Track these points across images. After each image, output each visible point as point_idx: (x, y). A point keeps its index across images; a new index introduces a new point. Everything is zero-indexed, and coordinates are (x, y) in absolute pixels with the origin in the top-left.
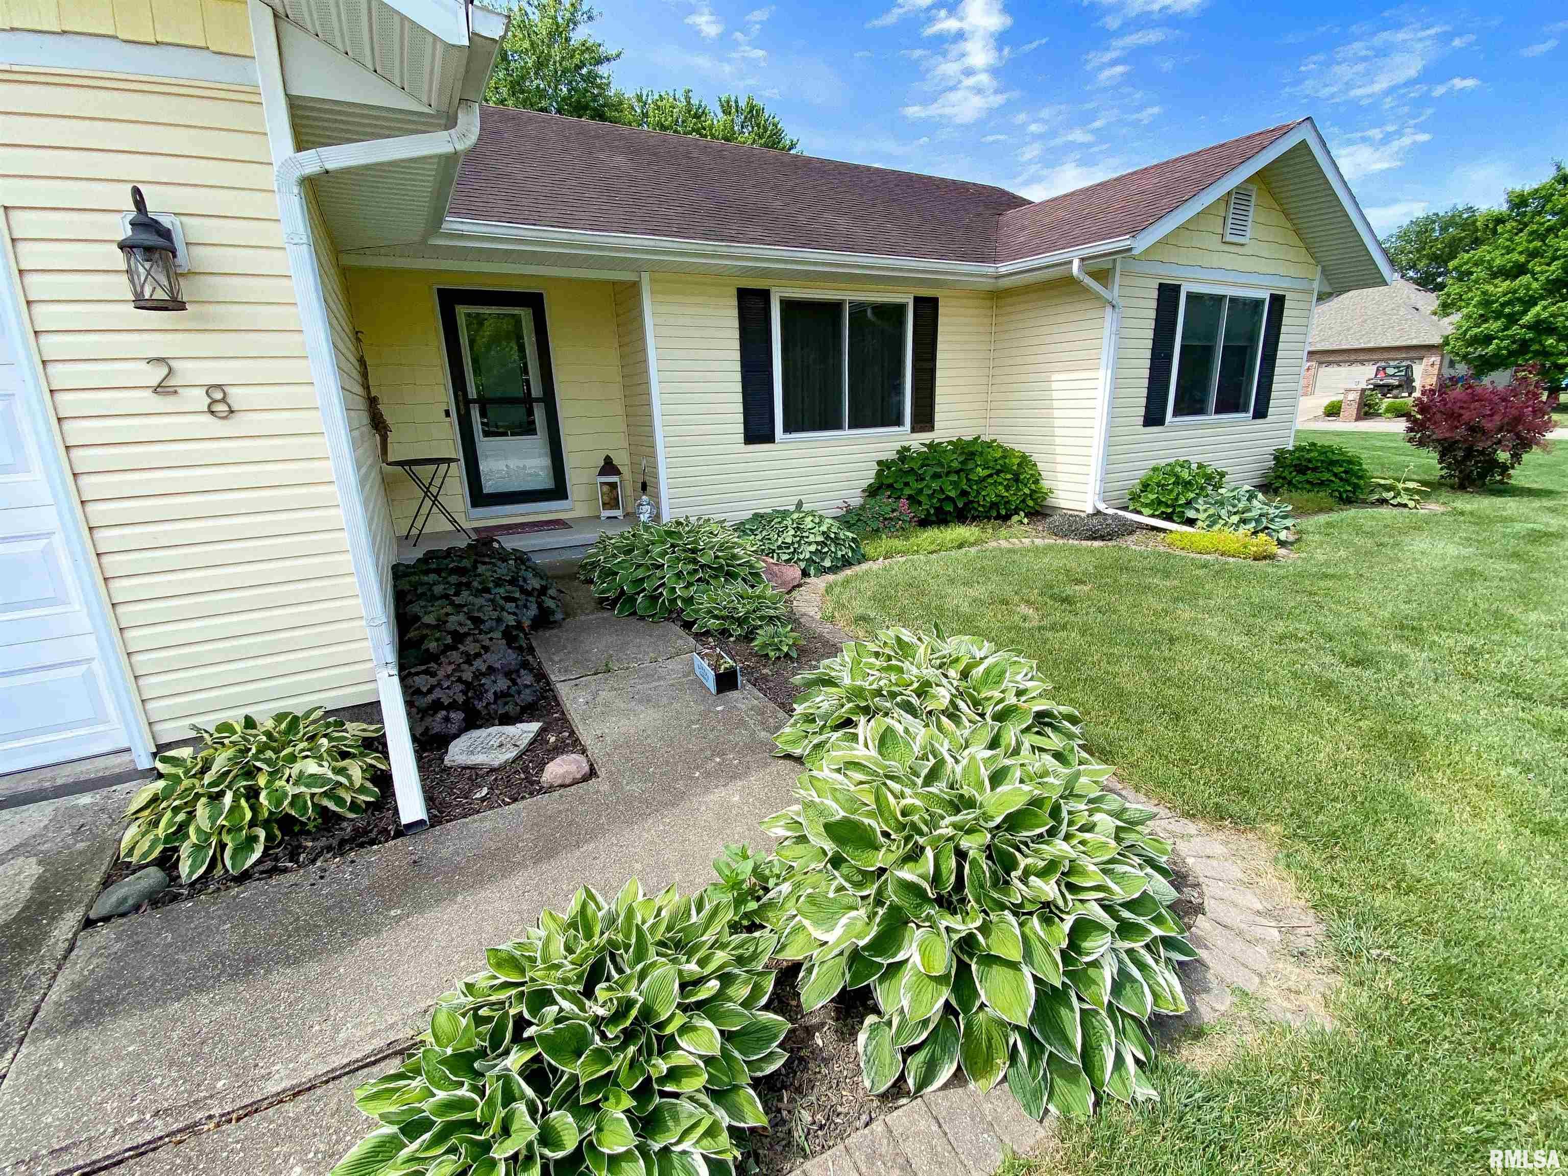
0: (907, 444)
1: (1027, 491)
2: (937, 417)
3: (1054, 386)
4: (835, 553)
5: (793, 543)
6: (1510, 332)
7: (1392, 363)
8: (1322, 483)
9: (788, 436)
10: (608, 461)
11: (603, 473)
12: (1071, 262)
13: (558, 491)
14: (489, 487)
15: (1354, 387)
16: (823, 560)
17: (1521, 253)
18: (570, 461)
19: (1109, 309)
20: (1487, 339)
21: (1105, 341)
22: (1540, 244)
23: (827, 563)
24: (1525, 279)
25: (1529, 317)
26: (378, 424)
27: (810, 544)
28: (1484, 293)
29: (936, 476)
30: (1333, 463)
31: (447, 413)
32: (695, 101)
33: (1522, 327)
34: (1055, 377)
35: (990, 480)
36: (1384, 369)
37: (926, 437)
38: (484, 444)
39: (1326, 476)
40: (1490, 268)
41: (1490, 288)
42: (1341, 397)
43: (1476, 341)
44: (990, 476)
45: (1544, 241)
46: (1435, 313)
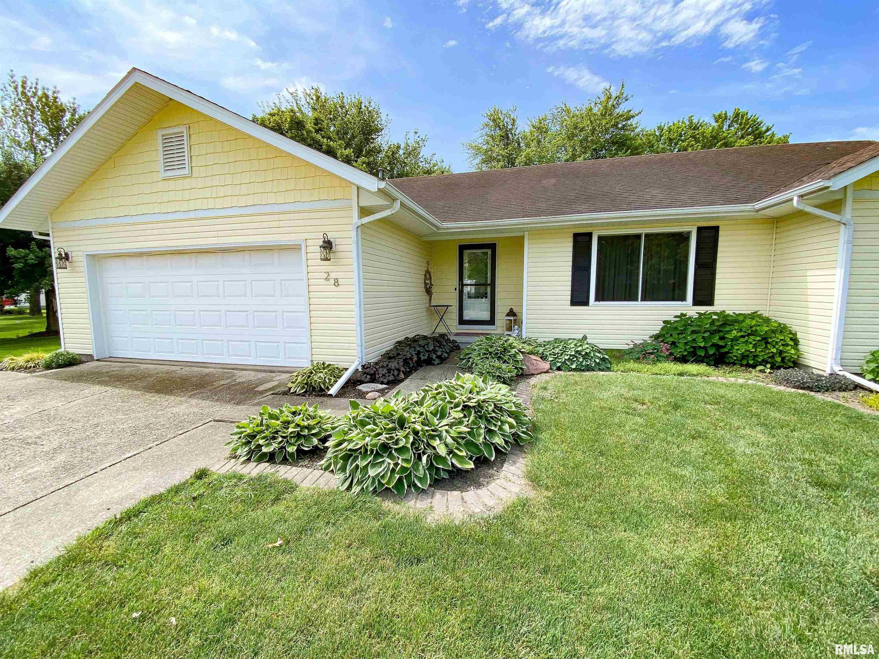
0: (684, 312)
1: (774, 350)
2: (716, 297)
3: (809, 279)
4: (582, 362)
5: (558, 353)
9: (597, 303)
10: (511, 310)
11: (508, 315)
12: (792, 200)
13: (491, 322)
14: (466, 317)
16: (572, 364)
18: (498, 309)
19: (843, 226)
21: (840, 248)
23: (574, 367)
26: (429, 291)
27: (567, 355)
29: (694, 332)
31: (456, 289)
32: (695, 121)
34: (809, 273)
35: (743, 340)
37: (702, 309)
38: (466, 301)
44: (743, 336)
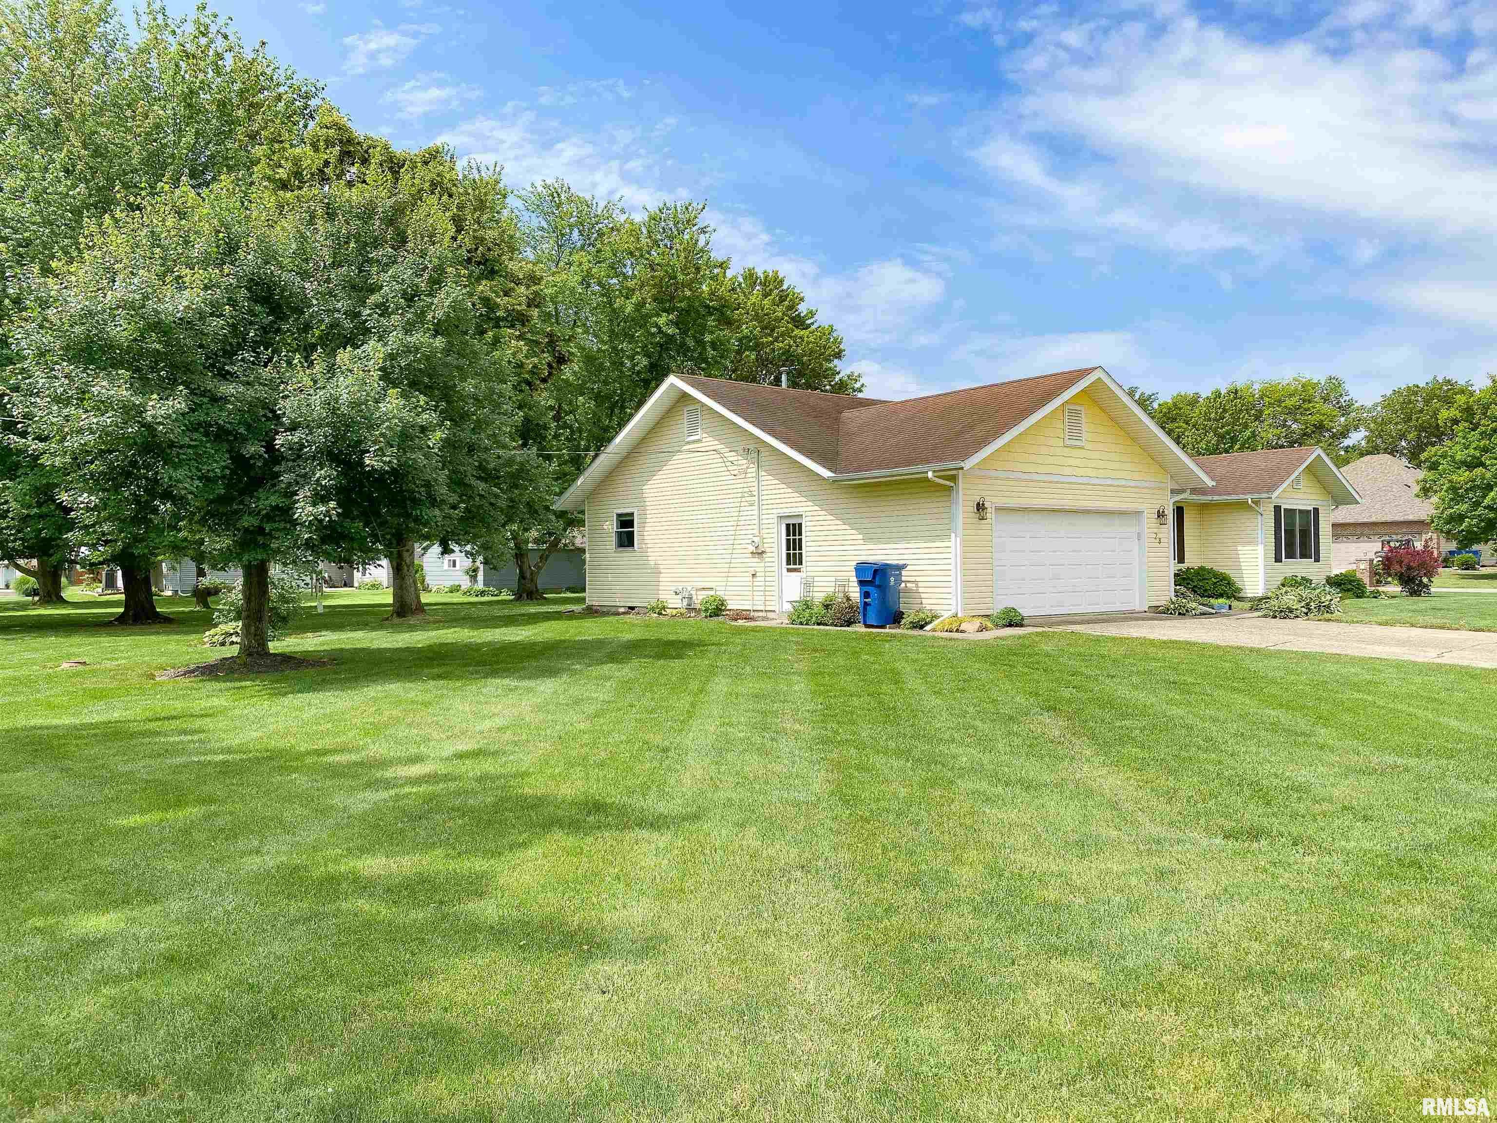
6: (1477, 513)
7: (1394, 537)
8: (1348, 590)
12: (1247, 500)
15: (1363, 558)
17: (1475, 449)
19: (1259, 516)
20: (1461, 518)
21: (1259, 528)
22: (1488, 442)
24: (1479, 470)
25: (1487, 501)
28: (1450, 481)
30: (1351, 581)
33: (1485, 508)
36: (1389, 542)
39: (1350, 587)
40: (1454, 461)
41: (1454, 477)
42: (1354, 567)
43: (1451, 519)
45: (1490, 439)
46: (1418, 496)
